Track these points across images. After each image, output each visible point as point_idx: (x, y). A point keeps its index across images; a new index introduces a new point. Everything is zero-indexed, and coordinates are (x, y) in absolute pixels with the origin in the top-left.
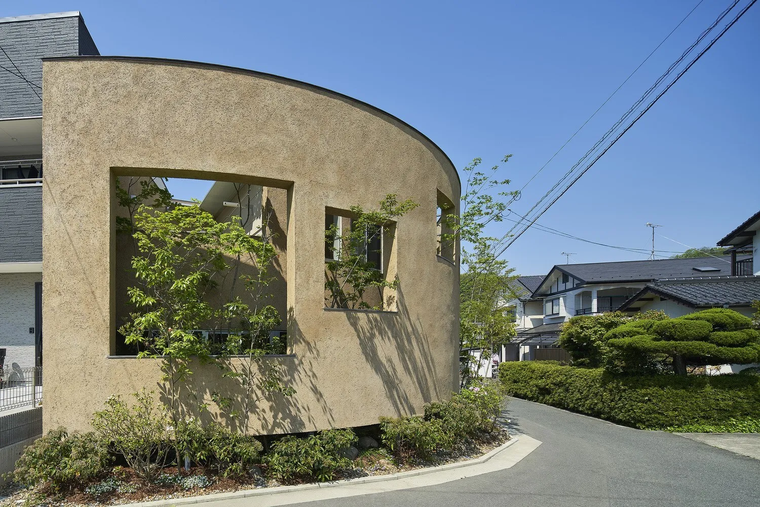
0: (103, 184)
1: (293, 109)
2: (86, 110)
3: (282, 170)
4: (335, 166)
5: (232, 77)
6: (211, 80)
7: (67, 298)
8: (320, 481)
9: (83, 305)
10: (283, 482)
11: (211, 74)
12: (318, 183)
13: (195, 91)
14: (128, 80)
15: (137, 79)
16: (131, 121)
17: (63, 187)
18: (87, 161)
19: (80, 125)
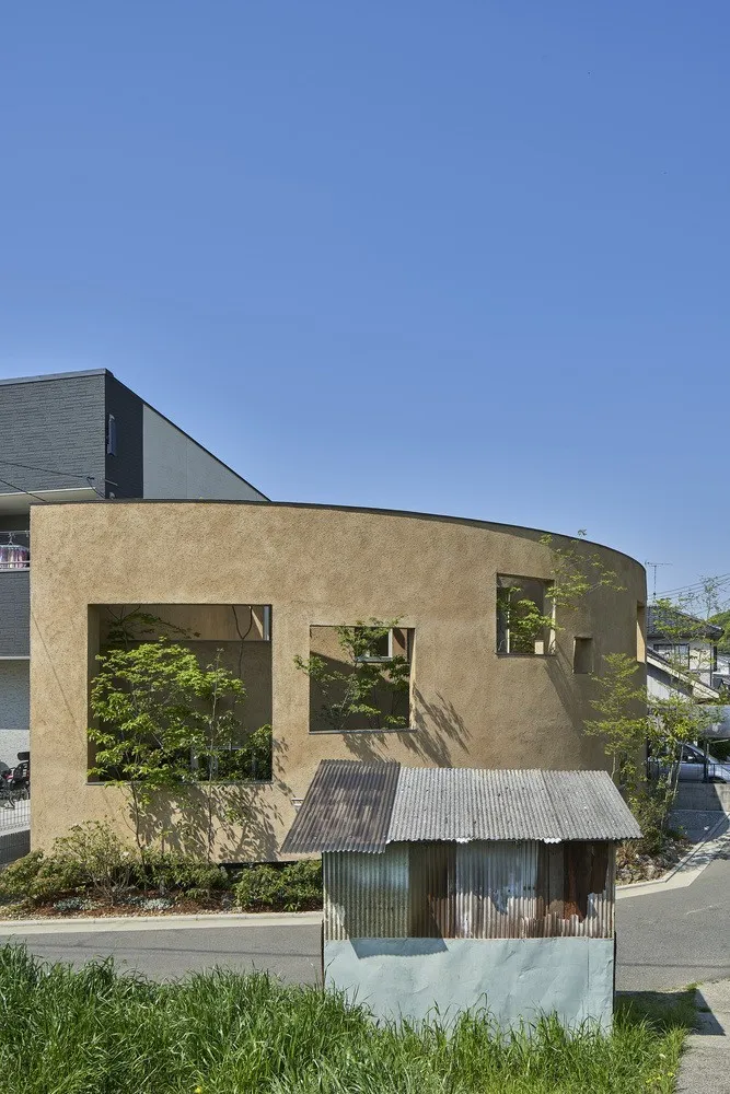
0: (82, 620)
1: (271, 530)
2: (67, 551)
3: (256, 595)
4: (323, 582)
5: (203, 508)
6: (182, 514)
7: (50, 727)
8: (286, 911)
9: (63, 736)
10: (247, 909)
11: (182, 507)
12: (301, 602)
13: (166, 527)
14: (105, 521)
15: (112, 519)
16: (106, 560)
17: (47, 623)
18: (68, 599)
19: (62, 565)
